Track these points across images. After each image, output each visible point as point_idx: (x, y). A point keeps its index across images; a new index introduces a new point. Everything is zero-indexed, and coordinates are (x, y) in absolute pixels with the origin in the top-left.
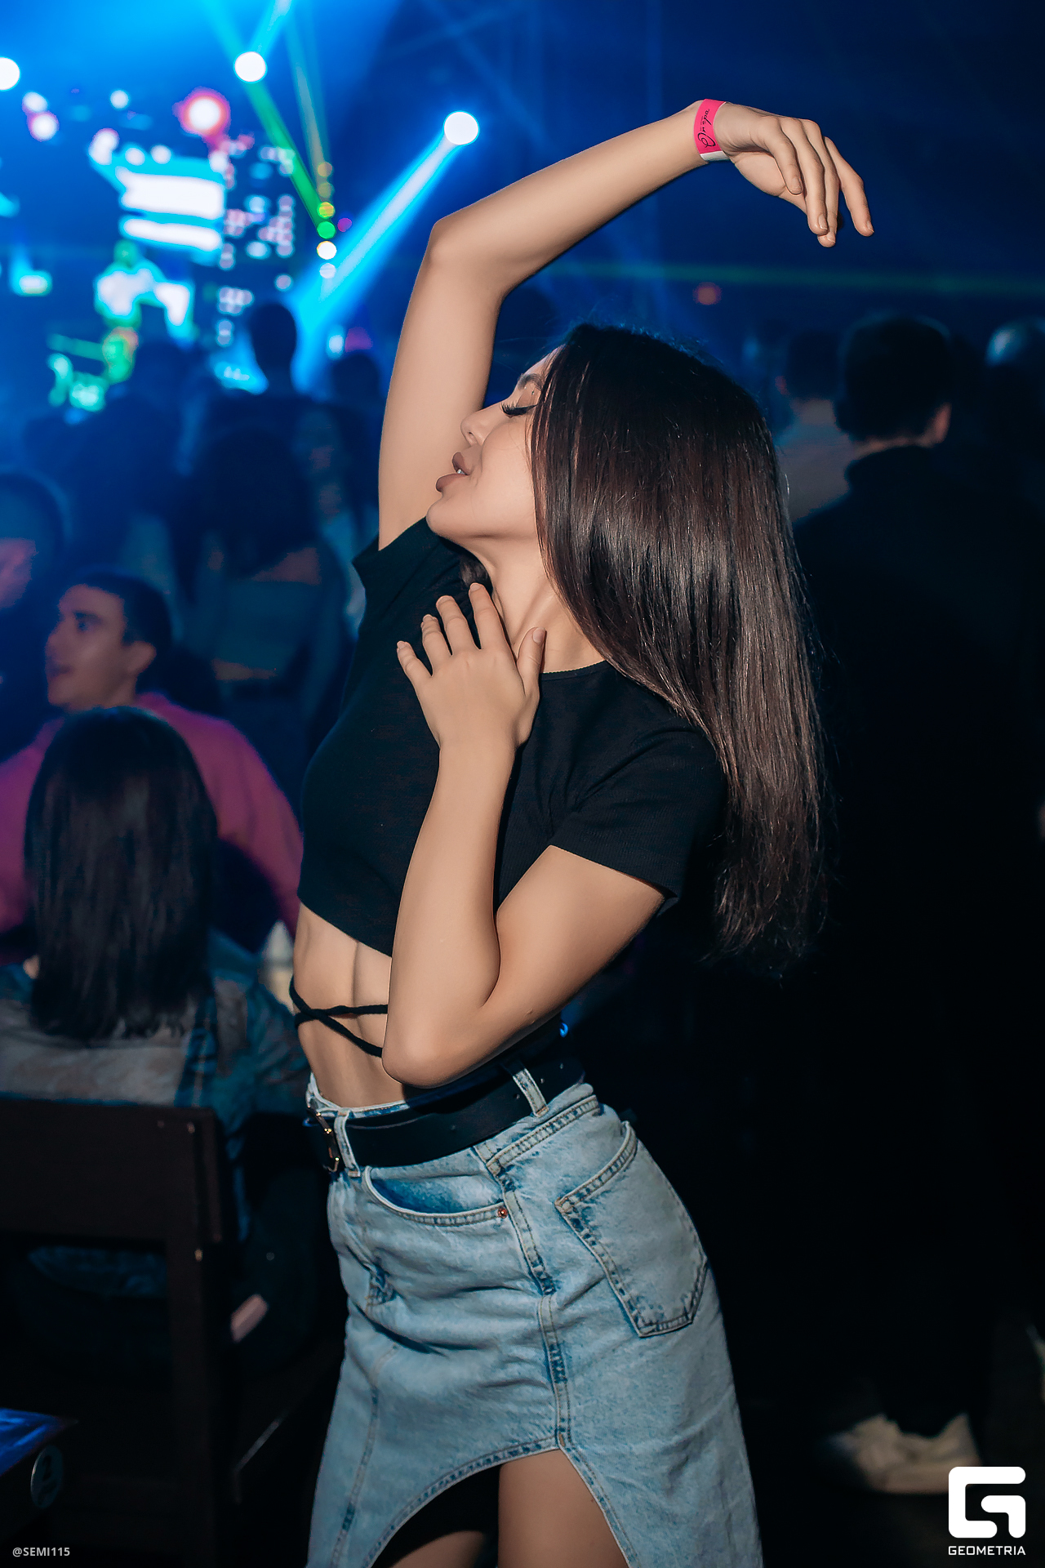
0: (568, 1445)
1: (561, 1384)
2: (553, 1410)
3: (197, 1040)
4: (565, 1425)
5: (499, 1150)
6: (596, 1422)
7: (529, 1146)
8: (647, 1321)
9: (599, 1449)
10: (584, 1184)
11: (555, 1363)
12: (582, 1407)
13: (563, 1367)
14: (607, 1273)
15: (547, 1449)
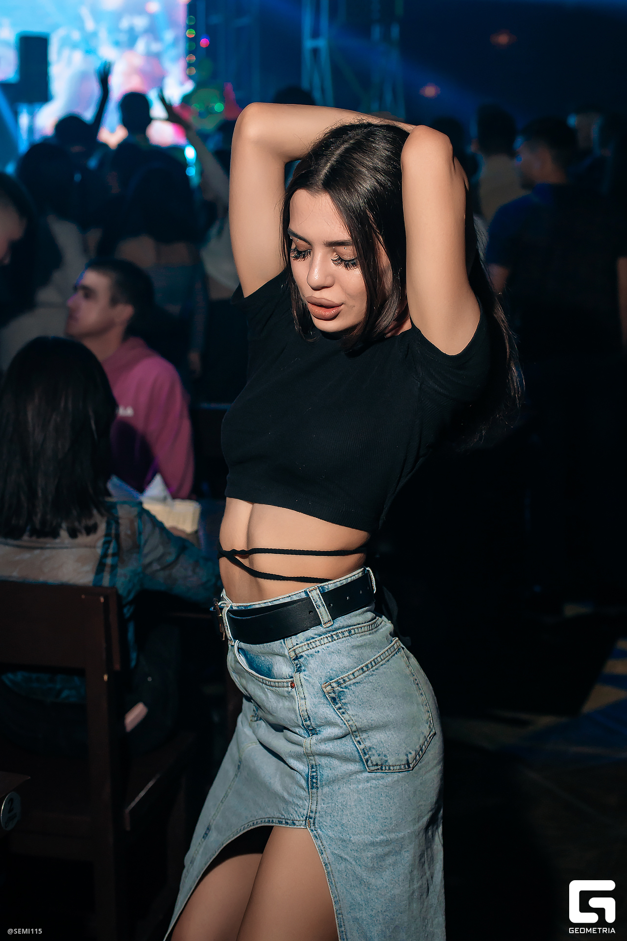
0: (313, 828)
1: (314, 790)
2: (307, 804)
3: (107, 543)
4: (313, 815)
5: (297, 644)
6: (332, 816)
7: (315, 646)
8: (374, 763)
9: (330, 834)
10: (342, 676)
11: (313, 777)
12: (325, 806)
13: (317, 780)
14: (350, 731)
15: (299, 827)
